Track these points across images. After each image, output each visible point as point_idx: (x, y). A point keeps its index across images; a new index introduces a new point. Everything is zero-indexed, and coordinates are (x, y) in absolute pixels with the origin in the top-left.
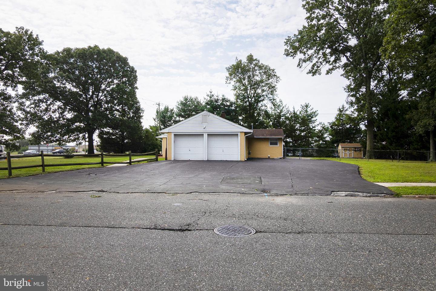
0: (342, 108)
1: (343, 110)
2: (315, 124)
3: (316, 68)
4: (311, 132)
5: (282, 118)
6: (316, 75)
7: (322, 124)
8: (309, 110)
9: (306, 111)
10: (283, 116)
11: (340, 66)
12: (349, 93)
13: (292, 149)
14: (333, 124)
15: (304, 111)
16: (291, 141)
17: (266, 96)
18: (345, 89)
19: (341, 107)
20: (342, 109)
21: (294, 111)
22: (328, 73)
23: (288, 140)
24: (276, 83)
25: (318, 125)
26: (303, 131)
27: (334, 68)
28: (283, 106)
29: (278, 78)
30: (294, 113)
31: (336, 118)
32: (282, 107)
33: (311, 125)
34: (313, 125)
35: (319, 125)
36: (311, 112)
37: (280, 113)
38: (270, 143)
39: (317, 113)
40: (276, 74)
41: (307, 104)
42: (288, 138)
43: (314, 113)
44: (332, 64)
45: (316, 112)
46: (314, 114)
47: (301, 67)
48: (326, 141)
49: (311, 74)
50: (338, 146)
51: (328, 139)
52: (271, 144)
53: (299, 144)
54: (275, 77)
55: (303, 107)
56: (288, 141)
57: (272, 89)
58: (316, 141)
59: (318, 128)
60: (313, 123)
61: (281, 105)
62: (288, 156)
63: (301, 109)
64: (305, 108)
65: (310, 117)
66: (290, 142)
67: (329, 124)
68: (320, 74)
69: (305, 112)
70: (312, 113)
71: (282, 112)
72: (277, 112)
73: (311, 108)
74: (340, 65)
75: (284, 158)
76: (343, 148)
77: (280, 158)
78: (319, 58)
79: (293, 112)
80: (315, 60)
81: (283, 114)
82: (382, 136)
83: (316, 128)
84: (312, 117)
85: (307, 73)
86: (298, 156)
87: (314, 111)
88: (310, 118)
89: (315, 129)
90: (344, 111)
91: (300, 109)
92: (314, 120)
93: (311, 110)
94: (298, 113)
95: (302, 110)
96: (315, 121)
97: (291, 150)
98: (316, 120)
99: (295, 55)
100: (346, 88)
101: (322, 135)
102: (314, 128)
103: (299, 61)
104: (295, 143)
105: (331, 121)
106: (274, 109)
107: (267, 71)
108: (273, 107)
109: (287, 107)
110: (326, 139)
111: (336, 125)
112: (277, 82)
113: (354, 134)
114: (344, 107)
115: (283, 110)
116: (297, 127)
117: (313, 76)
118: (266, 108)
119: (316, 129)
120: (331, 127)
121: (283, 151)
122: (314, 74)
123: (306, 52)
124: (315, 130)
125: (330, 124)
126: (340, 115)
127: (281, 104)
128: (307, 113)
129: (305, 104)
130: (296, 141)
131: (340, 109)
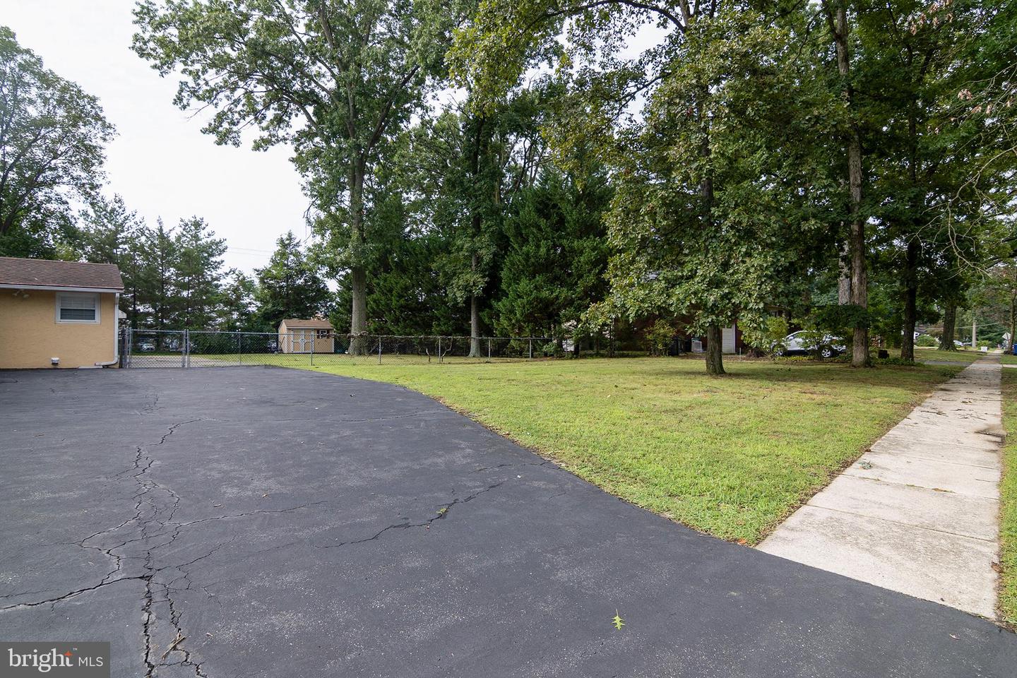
0: (288, 240)
1: (289, 244)
2: (219, 271)
3: (228, 127)
4: (207, 292)
5: (121, 246)
6: (226, 143)
7: (237, 272)
8: (202, 234)
9: (196, 238)
10: (123, 243)
11: (286, 136)
12: (314, 199)
13: (153, 332)
14: (264, 275)
15: (189, 236)
16: (151, 310)
17: (65, 170)
18: (304, 188)
19: (285, 237)
20: (287, 242)
21: (161, 230)
22: (257, 147)
23: (141, 308)
24: (101, 143)
25: (227, 274)
26: (186, 286)
27: (273, 139)
28: (126, 214)
29: (109, 127)
30: (162, 236)
31: (273, 261)
32: (122, 216)
33: (209, 273)
34: (214, 275)
35: (229, 276)
36: (209, 240)
37: (117, 232)
38: (61, 309)
39: (225, 244)
40: (102, 115)
41: (198, 219)
42: (141, 304)
43: (217, 244)
44: (267, 128)
45: (220, 242)
46: (217, 247)
47: (184, 107)
48: (248, 314)
49: (214, 137)
50: (277, 326)
51: (252, 309)
52: (66, 314)
53: (174, 319)
54: (100, 123)
55: (187, 225)
56: (141, 311)
57: (88, 155)
58: (221, 314)
59: (227, 282)
60: (213, 268)
61: (121, 211)
62: (138, 351)
63: (181, 229)
64: (193, 228)
65: (207, 253)
66: (148, 314)
67: (257, 273)
68: (236, 144)
69: (191, 240)
70: (212, 243)
71: (123, 231)
72: (104, 228)
73: (208, 230)
74: (287, 134)
75: (121, 367)
76: (292, 330)
77: (104, 366)
78: (237, 102)
79: (157, 231)
80: (224, 104)
81: (126, 238)
82: (378, 306)
83: (222, 282)
84: (212, 255)
85: (204, 131)
86: (177, 352)
87: (218, 240)
88: (206, 255)
89: (219, 283)
90: (291, 247)
91: (179, 230)
92: (216, 262)
93: (209, 235)
94: (173, 238)
95: (185, 233)
96: (219, 263)
97: (151, 336)
98: (222, 261)
99: (165, 67)
100: (305, 185)
101: (239, 298)
102: (216, 282)
103: (178, 88)
104: (162, 317)
105: (261, 267)
106: (93, 219)
107: (71, 97)
108: (91, 212)
109: (138, 219)
110: (250, 309)
111: (274, 278)
112: (105, 140)
113: (313, 300)
114: (293, 237)
115: (126, 226)
116: (167, 274)
117: (218, 144)
118: (62, 207)
119: (221, 285)
120: (262, 280)
121: (119, 341)
122: (222, 140)
123: (200, 74)
124: (217, 286)
125: (260, 274)
126: (283, 254)
127: (120, 207)
128: (199, 242)
129: (193, 220)
130: (165, 313)
131: (282, 241)
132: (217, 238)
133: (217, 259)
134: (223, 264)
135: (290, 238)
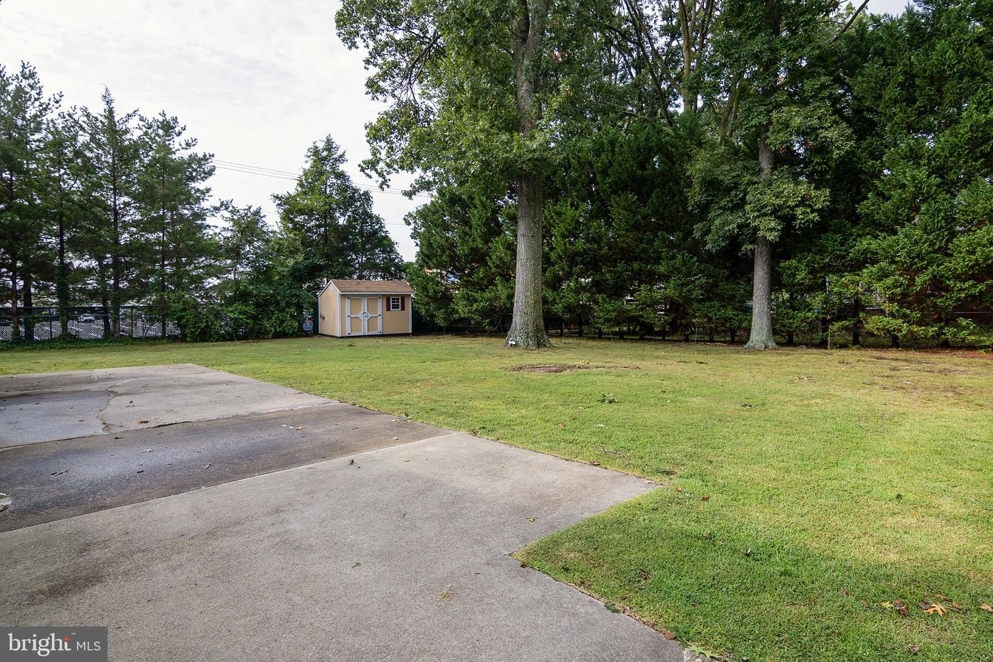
0: (325, 150)
2: (204, 204)
7: (231, 208)
8: (176, 143)
9: (167, 149)
19: (321, 145)
20: (325, 154)
25: (216, 209)
32: (37, 103)
34: (197, 210)
35: (222, 212)
36: (187, 153)
41: (168, 118)
43: (199, 161)
45: (205, 158)
46: (200, 166)
55: (150, 126)
60: (194, 199)
61: (34, 93)
64: (161, 132)
65: (185, 174)
70: (192, 158)
73: (186, 136)
76: (349, 297)
83: (209, 221)
84: (192, 179)
87: (200, 155)
88: (183, 177)
89: (205, 223)
90: (331, 162)
92: (199, 190)
93: (188, 144)
96: (203, 193)
98: (208, 190)
102: (199, 221)
105: (282, 192)
119: (208, 226)
124: (202, 227)
125: (281, 205)
128: (171, 156)
129: (161, 119)
130: (119, 269)
131: (316, 152)
132: (199, 151)
133: (200, 185)
134: (210, 193)
135: (329, 145)
